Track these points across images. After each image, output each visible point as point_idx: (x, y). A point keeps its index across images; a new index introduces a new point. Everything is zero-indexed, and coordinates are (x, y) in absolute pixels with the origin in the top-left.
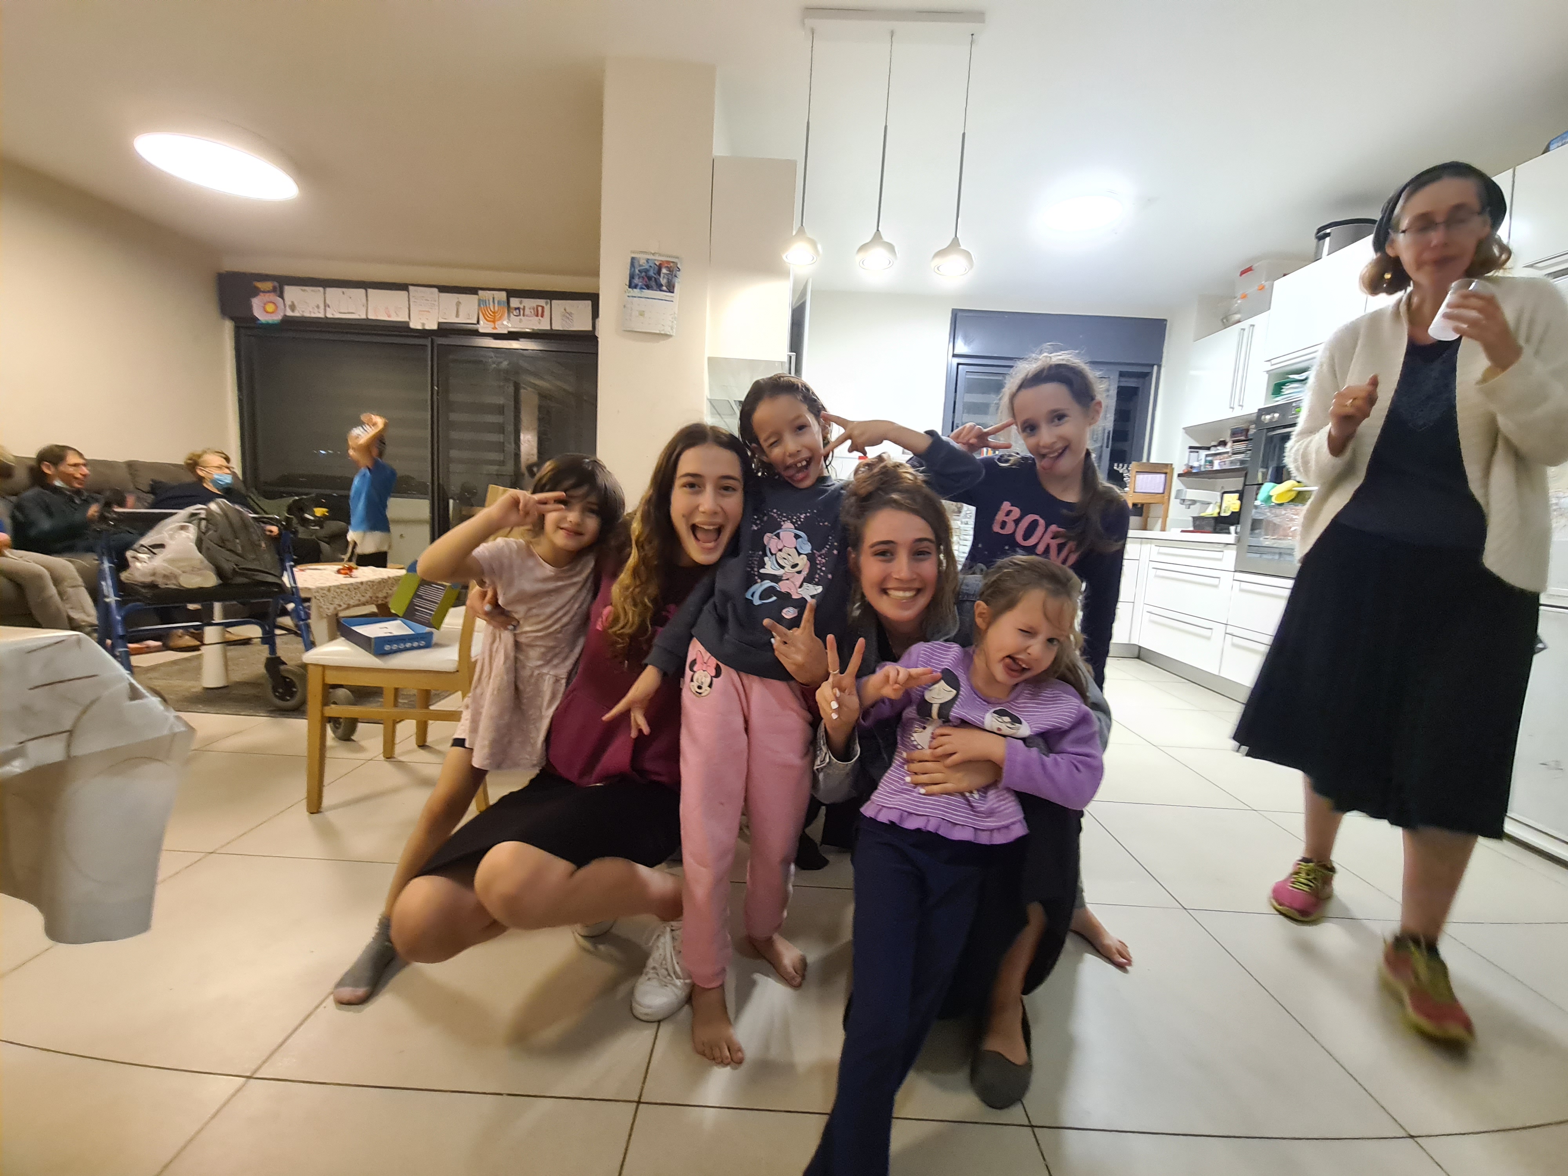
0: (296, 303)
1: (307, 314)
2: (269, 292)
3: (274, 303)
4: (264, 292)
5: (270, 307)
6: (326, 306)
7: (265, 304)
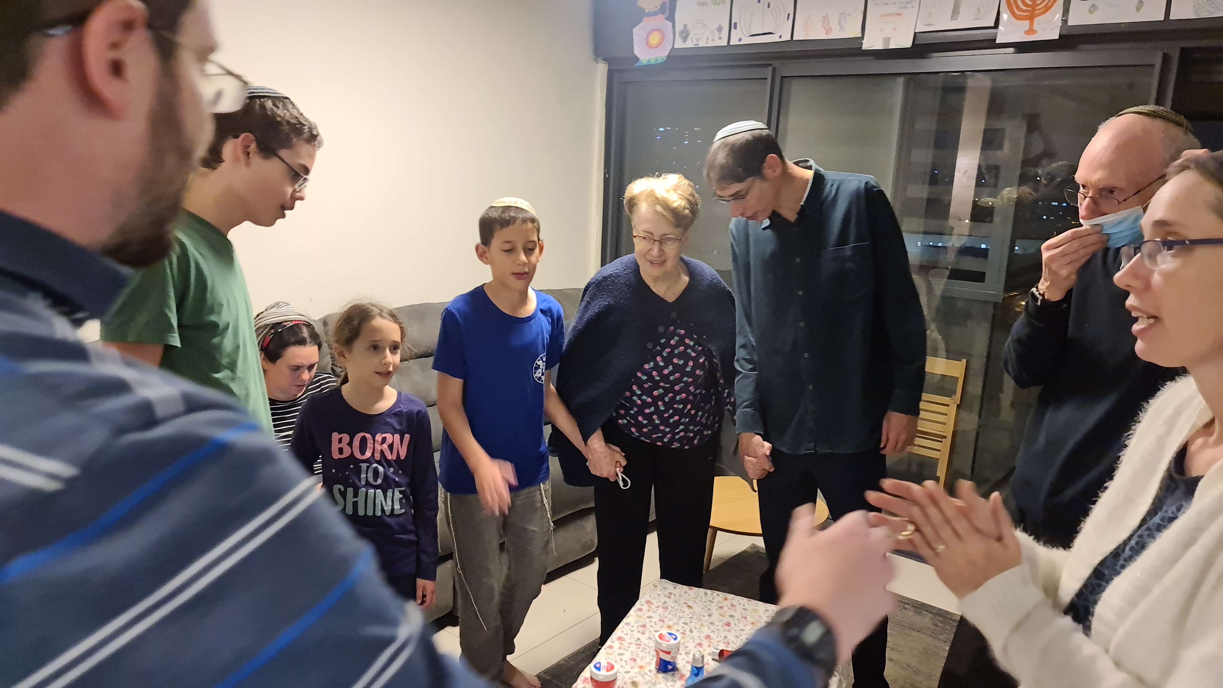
0: (688, 27)
1: (702, 44)
2: (656, 13)
3: (661, 31)
4: (650, 15)
5: (655, 39)
6: (732, 25)
7: (649, 34)
